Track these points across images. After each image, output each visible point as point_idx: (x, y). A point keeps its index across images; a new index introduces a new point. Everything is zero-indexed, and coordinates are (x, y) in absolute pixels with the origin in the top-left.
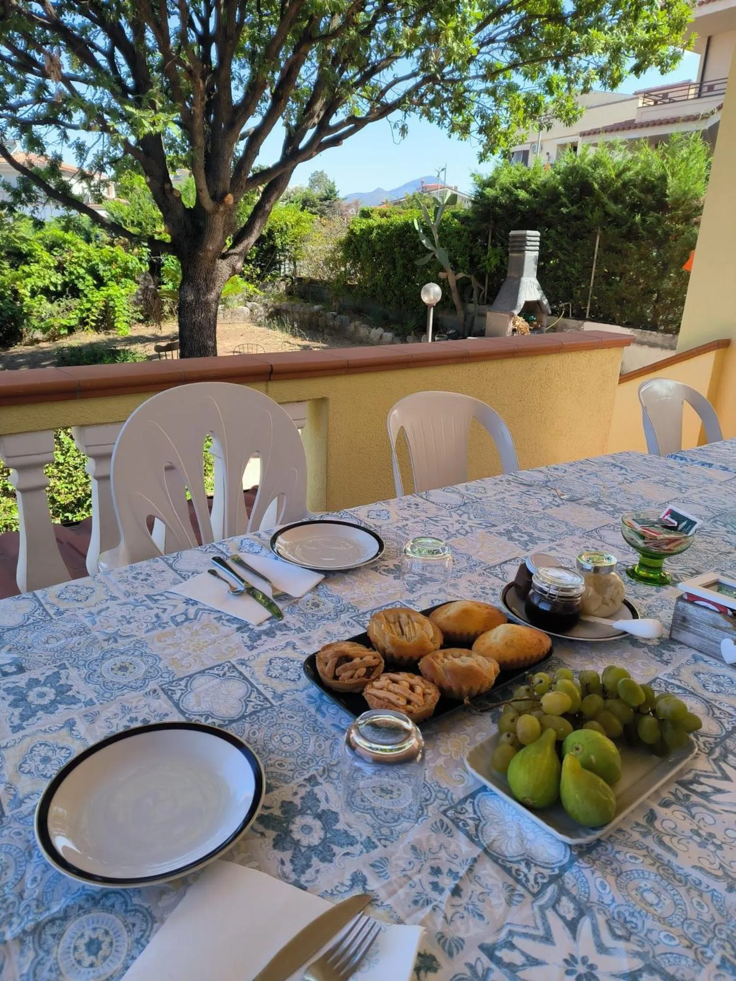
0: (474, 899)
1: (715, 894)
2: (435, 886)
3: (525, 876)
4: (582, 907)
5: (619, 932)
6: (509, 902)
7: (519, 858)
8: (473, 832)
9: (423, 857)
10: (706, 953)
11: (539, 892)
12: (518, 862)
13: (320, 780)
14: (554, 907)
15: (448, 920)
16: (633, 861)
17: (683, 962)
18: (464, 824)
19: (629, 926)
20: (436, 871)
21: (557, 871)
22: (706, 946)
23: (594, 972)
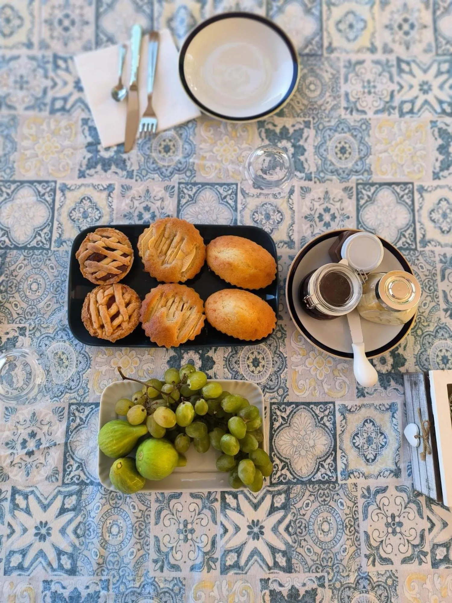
0: (35, 463)
1: (147, 555)
2: (24, 442)
3: (71, 471)
4: (78, 507)
5: (79, 531)
6: (47, 478)
7: (78, 460)
8: (72, 428)
9: (34, 422)
10: (104, 571)
11: (68, 484)
12: (76, 462)
13: (27, 333)
14: (65, 497)
15: (12, 464)
16: (131, 507)
17: (88, 566)
18: (73, 419)
19: (87, 532)
20: (33, 435)
21: (88, 481)
22: (108, 569)
23: (47, 536)
